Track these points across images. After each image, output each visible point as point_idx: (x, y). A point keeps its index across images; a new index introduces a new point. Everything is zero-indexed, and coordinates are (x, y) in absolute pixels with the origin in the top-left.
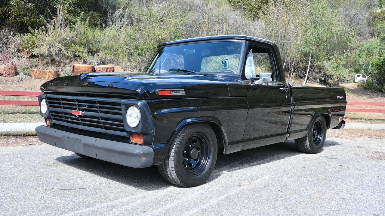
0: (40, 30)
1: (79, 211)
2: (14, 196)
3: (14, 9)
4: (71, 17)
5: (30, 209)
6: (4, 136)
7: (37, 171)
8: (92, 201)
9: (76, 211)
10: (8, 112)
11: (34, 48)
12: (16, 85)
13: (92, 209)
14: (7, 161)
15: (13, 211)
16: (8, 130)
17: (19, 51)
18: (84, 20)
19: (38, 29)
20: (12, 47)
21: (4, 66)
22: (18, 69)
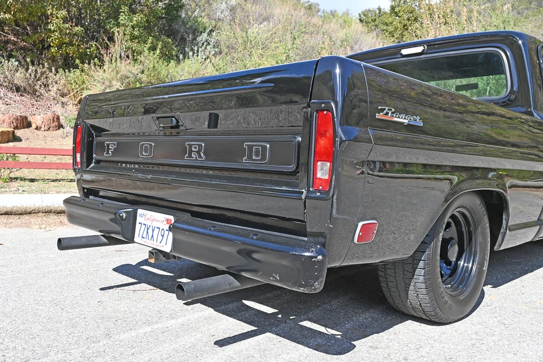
0: (91, 65)
1: (160, 325)
2: (57, 300)
3: (55, 35)
4: (135, 45)
5: (81, 320)
6: (43, 213)
7: (91, 263)
8: (178, 309)
9: (155, 325)
10: (48, 180)
11: (83, 90)
12: (60, 143)
13: (180, 321)
14: (47, 248)
15: (55, 323)
16: (49, 205)
17: (63, 95)
18: (153, 48)
19: (89, 64)
20: (54, 89)
21: (42, 115)
22: (62, 121)
